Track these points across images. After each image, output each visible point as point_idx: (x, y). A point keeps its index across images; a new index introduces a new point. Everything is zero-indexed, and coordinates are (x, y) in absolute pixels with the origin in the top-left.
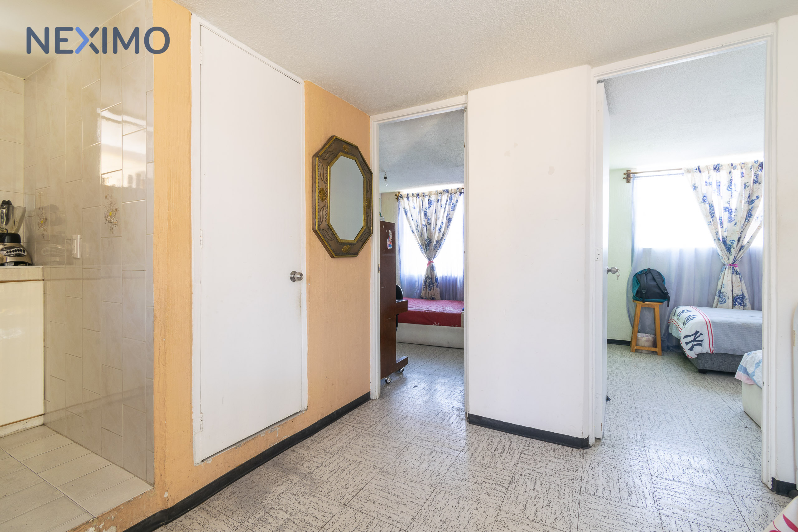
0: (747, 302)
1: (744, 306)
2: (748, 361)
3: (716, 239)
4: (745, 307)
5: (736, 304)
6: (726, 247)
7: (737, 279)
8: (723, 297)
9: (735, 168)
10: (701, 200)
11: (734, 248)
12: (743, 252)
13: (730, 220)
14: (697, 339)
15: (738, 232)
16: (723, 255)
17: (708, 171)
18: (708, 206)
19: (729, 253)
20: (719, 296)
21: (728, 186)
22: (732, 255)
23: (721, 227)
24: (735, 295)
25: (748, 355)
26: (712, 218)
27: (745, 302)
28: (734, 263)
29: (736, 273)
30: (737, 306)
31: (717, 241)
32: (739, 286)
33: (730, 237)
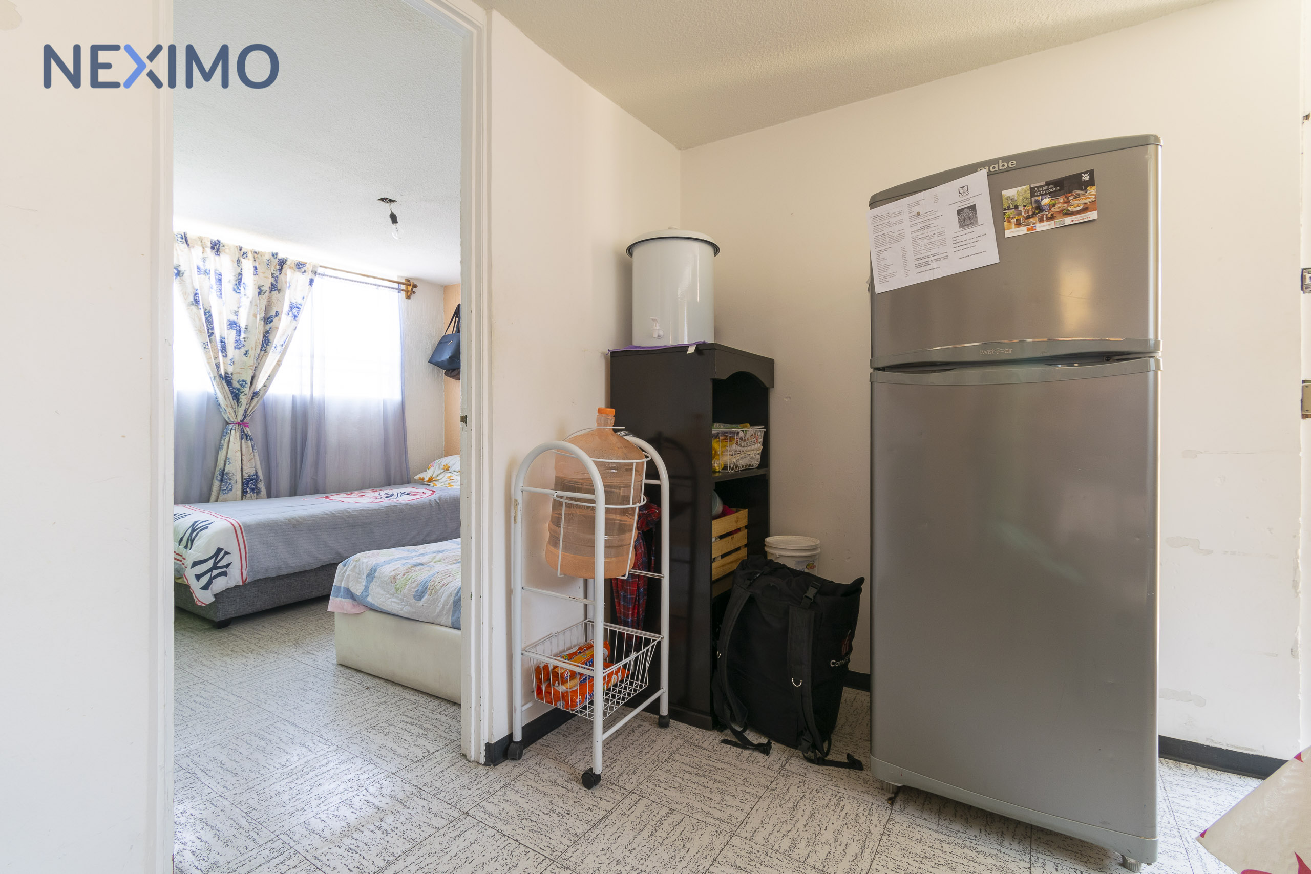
0: (262, 486)
1: (258, 492)
2: (349, 575)
3: (216, 375)
4: (260, 495)
5: (247, 492)
6: (232, 393)
7: (247, 447)
8: (229, 481)
9: (244, 255)
10: (191, 299)
11: (245, 395)
12: (258, 402)
13: (238, 345)
14: (219, 565)
15: (252, 367)
16: (227, 406)
17: (203, 248)
18: (202, 312)
19: (236, 403)
20: (222, 481)
21: (234, 283)
22: (242, 407)
23: (223, 356)
24: (246, 476)
25: (344, 566)
26: (209, 336)
27: (258, 486)
28: (244, 419)
29: (247, 438)
30: (248, 495)
31: (218, 380)
32: (251, 459)
33: (238, 375)
